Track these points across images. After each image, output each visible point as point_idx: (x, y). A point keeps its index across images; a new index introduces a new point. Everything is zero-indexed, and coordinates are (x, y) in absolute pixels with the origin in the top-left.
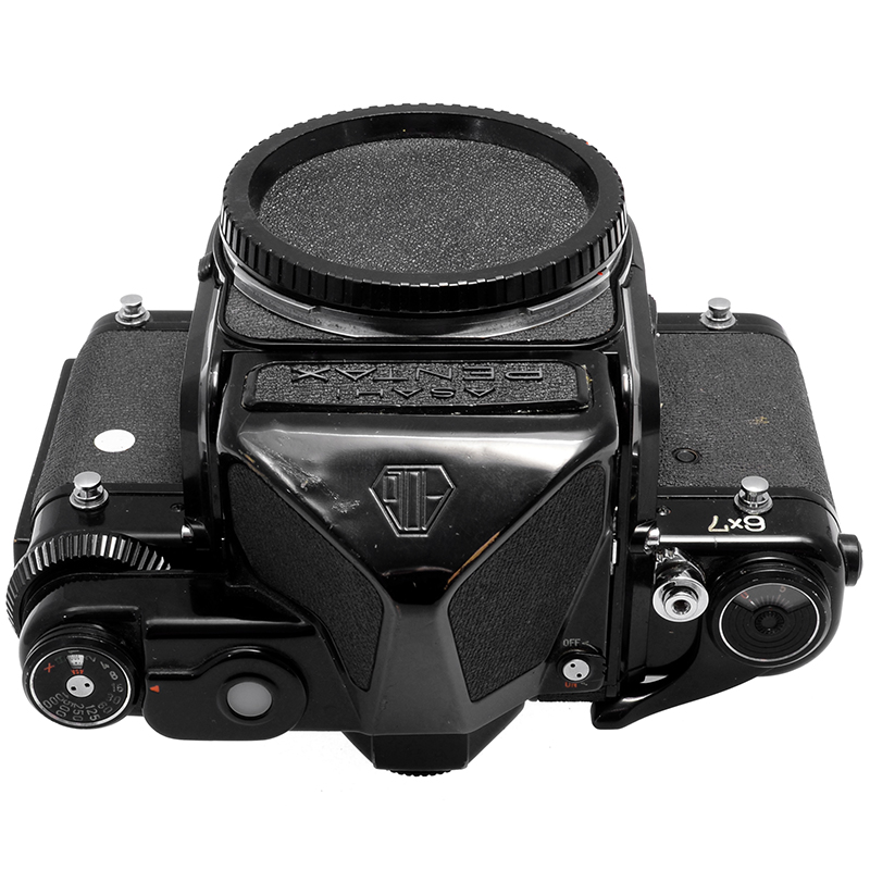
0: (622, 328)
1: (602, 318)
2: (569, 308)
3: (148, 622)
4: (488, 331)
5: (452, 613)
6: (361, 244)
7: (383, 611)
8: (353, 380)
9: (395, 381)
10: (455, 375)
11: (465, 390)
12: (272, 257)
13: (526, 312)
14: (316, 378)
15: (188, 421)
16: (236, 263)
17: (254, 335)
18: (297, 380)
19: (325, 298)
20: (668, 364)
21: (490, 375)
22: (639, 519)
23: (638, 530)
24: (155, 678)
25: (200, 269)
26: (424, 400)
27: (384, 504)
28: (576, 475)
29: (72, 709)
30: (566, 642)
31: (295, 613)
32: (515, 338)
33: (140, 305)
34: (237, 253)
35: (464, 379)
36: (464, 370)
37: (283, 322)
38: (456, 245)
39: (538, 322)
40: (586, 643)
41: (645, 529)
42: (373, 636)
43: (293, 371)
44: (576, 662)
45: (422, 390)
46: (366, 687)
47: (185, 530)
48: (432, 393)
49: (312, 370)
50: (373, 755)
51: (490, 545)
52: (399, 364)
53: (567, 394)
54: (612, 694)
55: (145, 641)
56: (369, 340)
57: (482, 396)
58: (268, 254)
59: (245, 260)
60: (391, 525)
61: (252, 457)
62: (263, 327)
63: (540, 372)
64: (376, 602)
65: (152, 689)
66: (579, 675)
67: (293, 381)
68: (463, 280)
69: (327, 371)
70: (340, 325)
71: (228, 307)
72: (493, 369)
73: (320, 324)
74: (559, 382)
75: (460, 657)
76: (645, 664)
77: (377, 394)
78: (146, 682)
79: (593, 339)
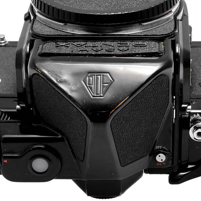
0: (177, 31)
1: (170, 28)
2: (158, 25)
3: (3, 137)
4: (127, 32)
5: (112, 126)
6: (83, 4)
7: (87, 126)
8: (78, 46)
9: (93, 47)
10: (115, 45)
11: (118, 49)
12: (50, 7)
13: (141, 25)
14: (64, 46)
15: (18, 65)
16: (37, 11)
17: (43, 34)
18: (57, 47)
19: (70, 20)
20: (199, 56)
21: (127, 45)
22: (183, 102)
23: (183, 106)
24: (5, 157)
25: (25, 16)
26: (104, 52)
27: (87, 87)
28: (157, 77)
30: (157, 147)
31: (57, 133)
32: (137, 34)
33: (4, 38)
34: (37, 8)
35: (118, 46)
36: (118, 43)
37: (54, 30)
38: (118, 4)
39: (146, 29)
40: (164, 148)
41: (186, 106)
42: (84, 137)
43: (56, 44)
44: (161, 154)
45: (102, 49)
46: (82, 160)
47: (18, 107)
48: (106, 50)
49: (63, 44)
50: (86, 190)
51: (126, 101)
52: (95, 42)
53: (155, 50)
54: (175, 170)
55: (2, 143)
56: (84, 35)
57: (124, 51)
58: (49, 6)
59: (41, 9)
60: (90, 94)
61: (40, 71)
62: (47, 31)
63: (146, 44)
64: (85, 122)
65: (4, 161)
66: (162, 160)
67: (56, 47)
68: (120, 12)
69: (69, 44)
70: (74, 30)
71: (34, 25)
72: (129, 43)
73: (67, 30)
74: (153, 47)
75: (116, 146)
76: (188, 160)
77: (86, 51)
78: (2, 159)
79: (166, 34)
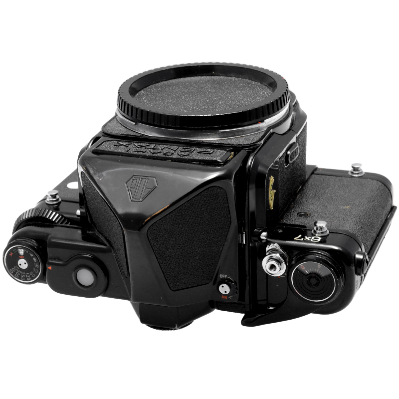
0: (260, 143)
1: (253, 139)
2: (242, 135)
5: (149, 237)
7: (122, 233)
8: (137, 147)
9: (153, 149)
10: (178, 149)
11: (178, 154)
21: (192, 150)
22: (257, 226)
24: (50, 264)
26: (161, 155)
27: (128, 190)
29: (20, 274)
30: (221, 276)
32: (211, 142)
36: (184, 148)
40: (230, 278)
43: (117, 143)
44: (224, 285)
45: (161, 152)
46: (127, 276)
47: (78, 212)
48: (164, 153)
49: (124, 143)
50: (139, 315)
51: (165, 210)
54: (247, 309)
55: (48, 247)
57: (183, 156)
60: (129, 198)
61: (85, 168)
63: (212, 151)
65: (49, 268)
67: (115, 145)
69: (130, 144)
74: (218, 155)
76: (267, 300)
77: (142, 152)
78: (47, 265)
79: (244, 145)
